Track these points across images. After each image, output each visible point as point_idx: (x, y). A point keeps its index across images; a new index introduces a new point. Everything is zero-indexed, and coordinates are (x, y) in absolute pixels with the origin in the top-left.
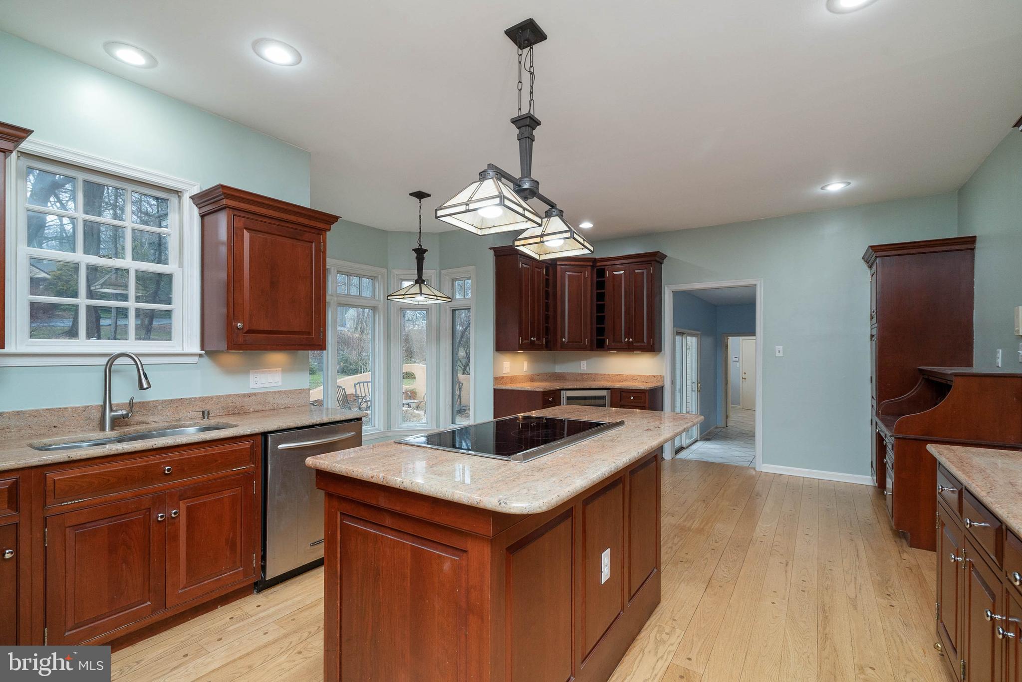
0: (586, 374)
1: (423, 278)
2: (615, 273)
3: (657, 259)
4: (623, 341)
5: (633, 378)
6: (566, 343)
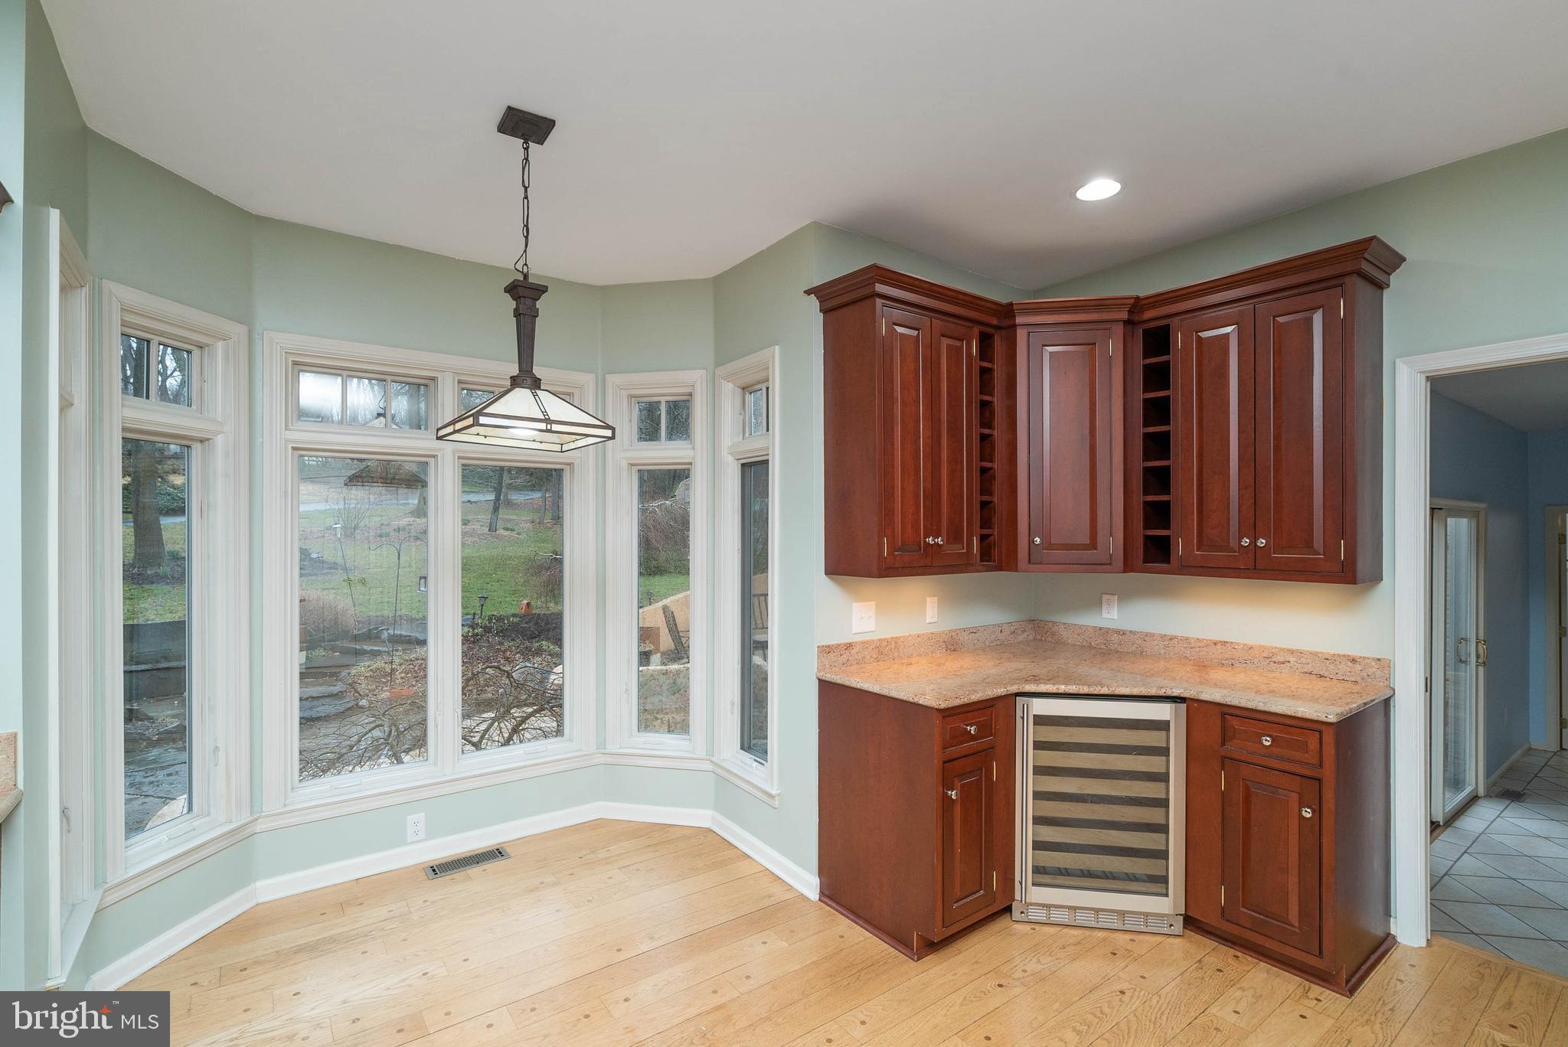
0: (1118, 632)
1: (537, 371)
2: (1205, 334)
3: (1365, 267)
4: (1233, 544)
5: (1272, 659)
6: (1044, 549)
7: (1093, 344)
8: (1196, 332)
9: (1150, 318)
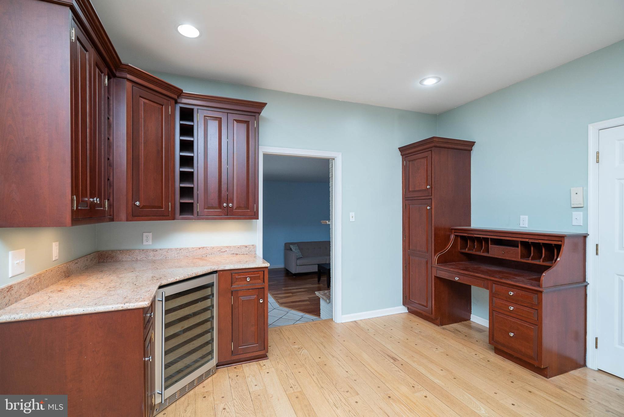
0: (153, 250)
5: (221, 251)
6: (141, 208)
7: (163, 105)
8: (205, 116)
9: (186, 102)
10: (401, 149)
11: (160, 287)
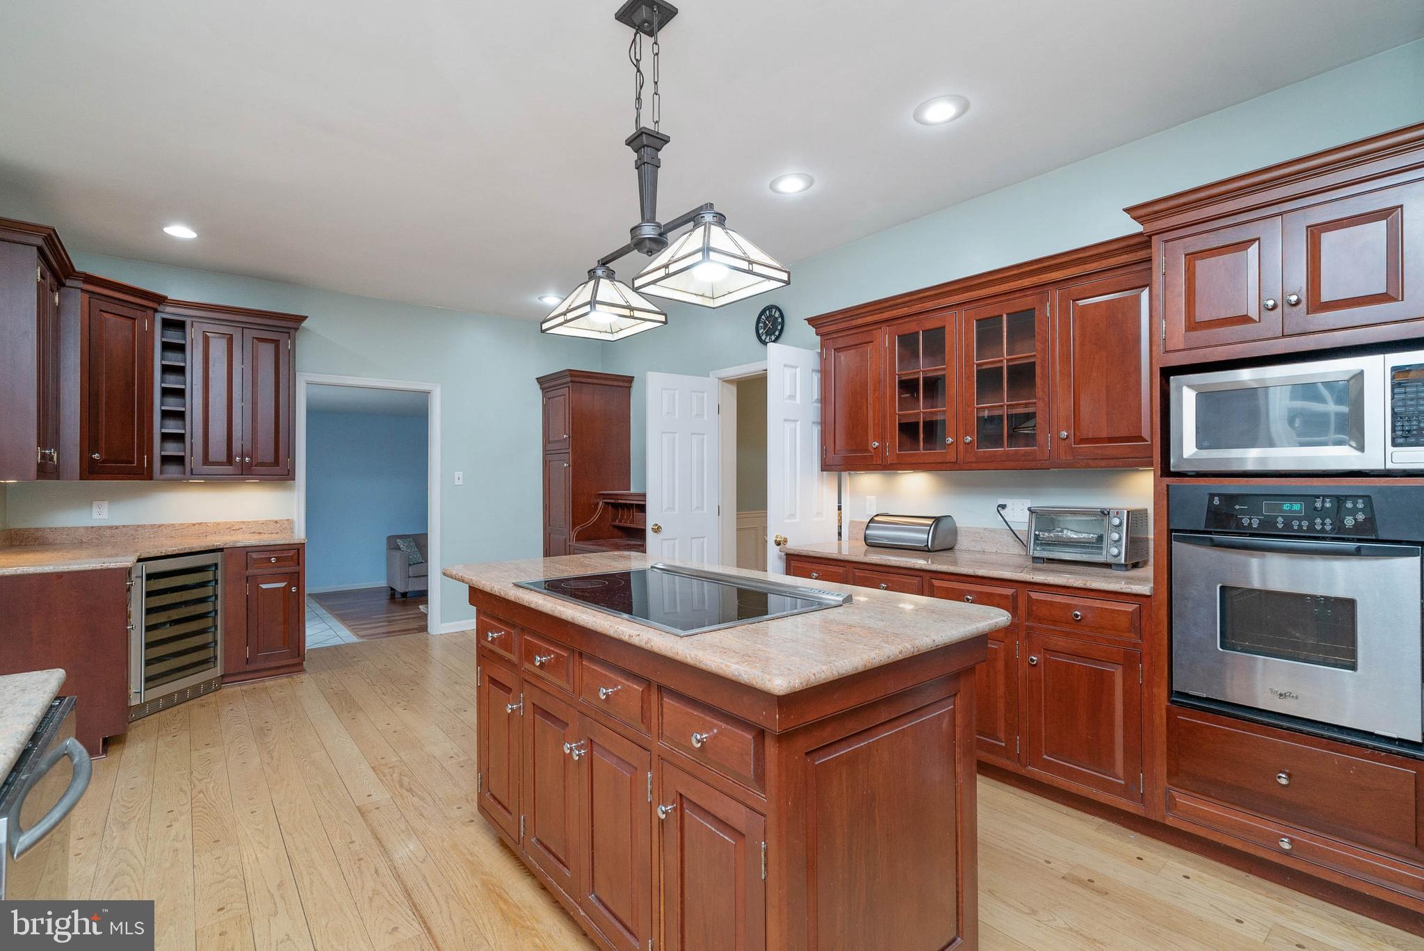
0: (111, 528)
5: (232, 529)
6: (100, 463)
7: (135, 319)
8: (204, 332)
9: (170, 312)
10: (540, 380)
11: (139, 560)
